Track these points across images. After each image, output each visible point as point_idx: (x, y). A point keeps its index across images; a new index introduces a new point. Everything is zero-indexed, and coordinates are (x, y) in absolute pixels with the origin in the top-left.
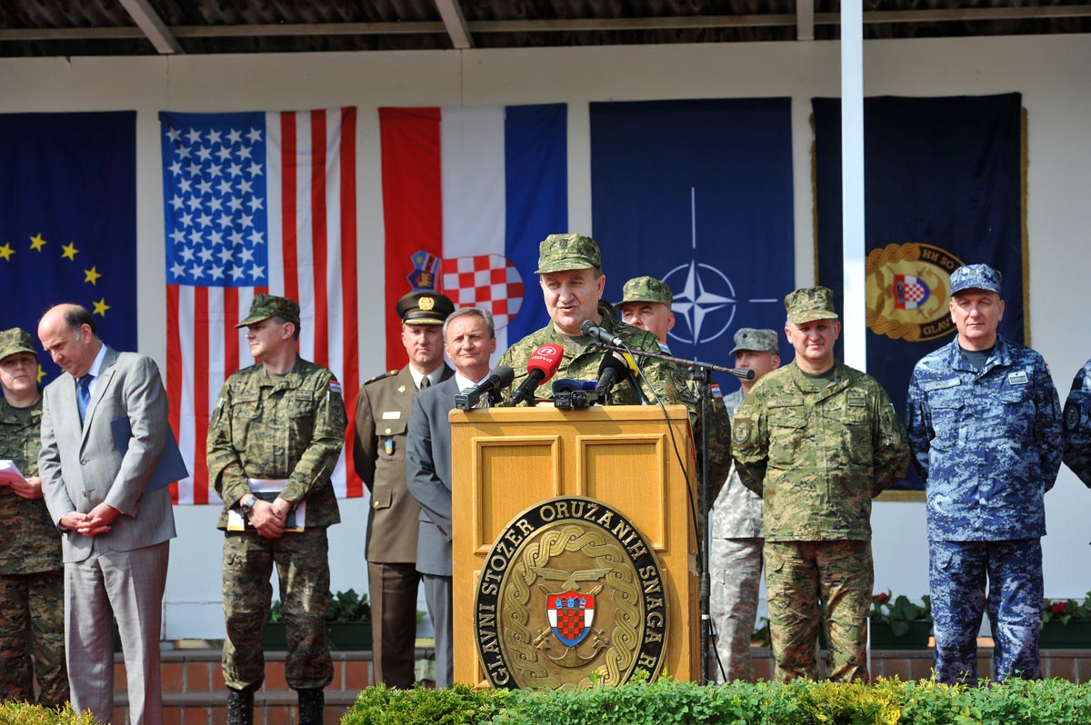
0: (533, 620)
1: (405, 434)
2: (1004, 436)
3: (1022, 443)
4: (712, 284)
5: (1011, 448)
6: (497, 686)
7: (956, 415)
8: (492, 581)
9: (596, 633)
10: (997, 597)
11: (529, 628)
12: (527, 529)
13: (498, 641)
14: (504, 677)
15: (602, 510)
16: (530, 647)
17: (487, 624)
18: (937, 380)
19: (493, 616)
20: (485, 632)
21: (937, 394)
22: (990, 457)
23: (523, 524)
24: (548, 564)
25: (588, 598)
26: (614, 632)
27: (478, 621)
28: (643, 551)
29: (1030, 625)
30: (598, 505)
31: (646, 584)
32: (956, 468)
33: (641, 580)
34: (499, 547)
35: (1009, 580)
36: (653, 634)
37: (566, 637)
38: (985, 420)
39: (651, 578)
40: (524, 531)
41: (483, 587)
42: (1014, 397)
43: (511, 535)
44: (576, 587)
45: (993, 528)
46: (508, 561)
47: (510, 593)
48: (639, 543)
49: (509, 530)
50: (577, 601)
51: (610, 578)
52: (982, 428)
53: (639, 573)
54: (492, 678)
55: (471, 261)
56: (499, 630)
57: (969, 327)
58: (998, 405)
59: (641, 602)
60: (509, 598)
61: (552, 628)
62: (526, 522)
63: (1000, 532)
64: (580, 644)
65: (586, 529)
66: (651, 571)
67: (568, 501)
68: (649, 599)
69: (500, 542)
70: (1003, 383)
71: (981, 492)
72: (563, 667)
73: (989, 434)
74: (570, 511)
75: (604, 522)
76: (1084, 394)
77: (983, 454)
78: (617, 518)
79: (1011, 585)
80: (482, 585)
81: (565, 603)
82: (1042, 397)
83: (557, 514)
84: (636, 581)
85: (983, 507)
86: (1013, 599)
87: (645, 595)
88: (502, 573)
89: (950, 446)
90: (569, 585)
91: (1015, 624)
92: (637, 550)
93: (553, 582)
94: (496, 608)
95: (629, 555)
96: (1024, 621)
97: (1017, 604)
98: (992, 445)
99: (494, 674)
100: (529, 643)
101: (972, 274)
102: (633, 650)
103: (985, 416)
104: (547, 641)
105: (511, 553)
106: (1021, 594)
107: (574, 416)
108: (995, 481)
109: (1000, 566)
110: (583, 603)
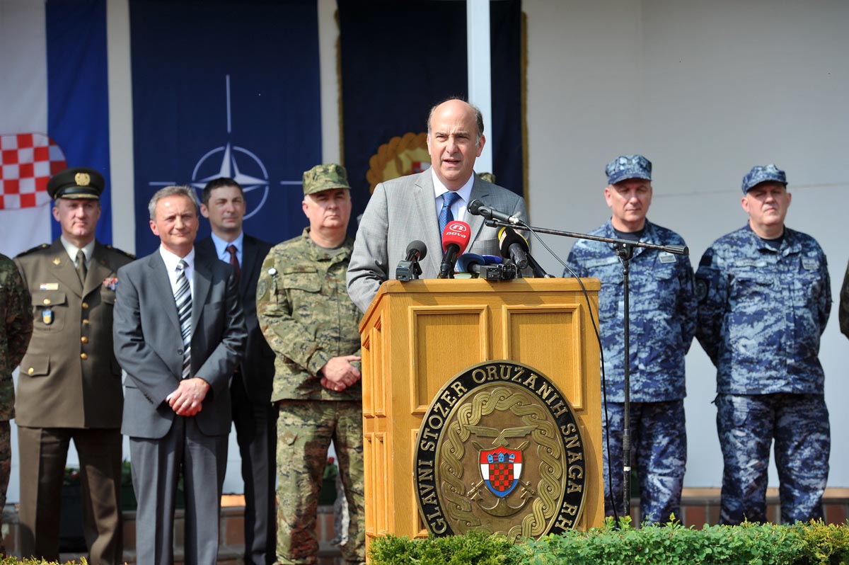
0: (467, 474)
1: (65, 304)
2: (659, 309)
3: (672, 315)
4: (246, 167)
5: (665, 319)
6: (437, 535)
7: (616, 289)
8: (430, 439)
9: (524, 486)
10: (648, 452)
11: (464, 482)
12: (461, 390)
13: (436, 494)
14: (442, 526)
15: (527, 372)
16: (465, 499)
17: (426, 478)
18: (596, 258)
19: (431, 471)
20: (424, 486)
21: (597, 270)
22: (648, 327)
23: (457, 386)
24: (480, 423)
25: (515, 452)
26: (540, 484)
27: (418, 475)
28: (565, 410)
29: (678, 476)
30: (524, 368)
31: (567, 440)
32: (617, 337)
33: (563, 436)
34: (436, 407)
35: (660, 437)
36: (574, 485)
37: (497, 489)
38: (642, 294)
39: (572, 434)
40: (458, 392)
41: (422, 444)
42: (665, 274)
43: (447, 396)
44: (506, 443)
45: (651, 390)
46: (444, 419)
47: (446, 449)
48: (561, 403)
49: (444, 392)
50: (507, 456)
51: (536, 435)
52: (640, 301)
53: (561, 430)
54: (431, 527)
55: (14, 139)
56: (437, 483)
57: (628, 212)
58: (652, 281)
59: (563, 457)
60: (446, 453)
61: (484, 481)
62: (460, 384)
63: (657, 394)
64: (510, 494)
65: (514, 389)
66: (572, 428)
67: (497, 365)
68: (570, 454)
69: (436, 403)
70: (655, 261)
71: (640, 358)
72: (495, 516)
73: (646, 307)
74: (499, 375)
75: (530, 384)
76: (713, 270)
77: (642, 324)
78: (541, 380)
79: (662, 441)
80: (421, 442)
81: (495, 457)
82: (684, 274)
83: (487, 376)
84: (559, 437)
85: (642, 372)
86: (663, 453)
87: (566, 450)
88: (439, 431)
89: (610, 317)
90: (499, 441)
91: (665, 475)
92: (559, 409)
93: (485, 439)
94: (434, 463)
95: (552, 413)
96: (673, 472)
97: (667, 458)
98: (649, 316)
99: (433, 524)
100: (465, 494)
101: (630, 164)
102: (556, 500)
103: (642, 291)
104: (480, 493)
105: (446, 413)
106: (671, 449)
107: (501, 287)
108: (651, 348)
109: (652, 424)
110: (512, 457)
